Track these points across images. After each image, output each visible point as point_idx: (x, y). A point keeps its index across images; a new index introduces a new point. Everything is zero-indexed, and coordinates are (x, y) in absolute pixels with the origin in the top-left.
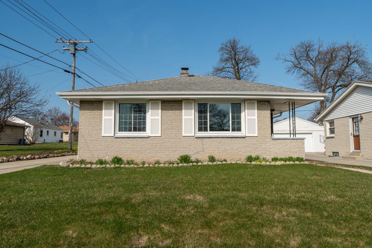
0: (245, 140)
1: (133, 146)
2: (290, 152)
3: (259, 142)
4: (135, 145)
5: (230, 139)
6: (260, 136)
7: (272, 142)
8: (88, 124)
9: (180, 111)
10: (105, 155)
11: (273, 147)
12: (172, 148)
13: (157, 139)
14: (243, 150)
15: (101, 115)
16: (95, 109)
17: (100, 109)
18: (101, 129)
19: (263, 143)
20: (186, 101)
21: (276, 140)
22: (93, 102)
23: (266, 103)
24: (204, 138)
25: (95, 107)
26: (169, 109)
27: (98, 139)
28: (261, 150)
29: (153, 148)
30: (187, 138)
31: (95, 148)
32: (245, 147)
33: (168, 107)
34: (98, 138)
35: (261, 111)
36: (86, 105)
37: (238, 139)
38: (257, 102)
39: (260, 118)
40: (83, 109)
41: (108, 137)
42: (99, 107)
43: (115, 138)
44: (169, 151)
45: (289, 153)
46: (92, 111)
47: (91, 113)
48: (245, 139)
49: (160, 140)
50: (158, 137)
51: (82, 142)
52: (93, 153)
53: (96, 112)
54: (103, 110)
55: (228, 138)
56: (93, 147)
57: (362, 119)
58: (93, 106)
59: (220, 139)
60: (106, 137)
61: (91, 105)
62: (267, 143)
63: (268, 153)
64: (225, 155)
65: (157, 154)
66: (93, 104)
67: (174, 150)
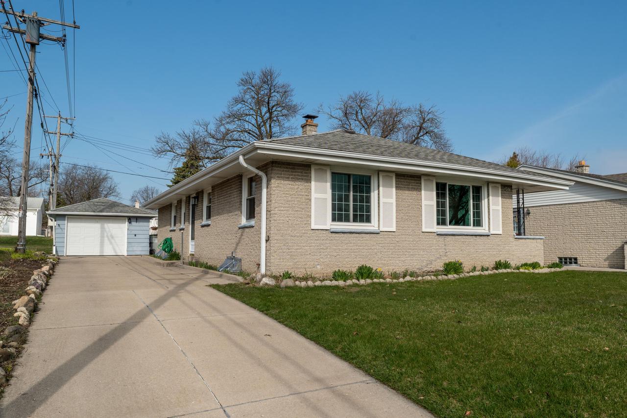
0: (489, 239)
1: (357, 247)
3: (502, 242)
4: (360, 246)
5: (474, 237)
6: (505, 234)
7: (514, 243)
8: (287, 205)
9: (419, 193)
10: (317, 263)
11: (516, 249)
12: (410, 250)
13: (389, 235)
15: (309, 190)
16: (298, 179)
17: (307, 180)
18: (310, 217)
19: (506, 244)
20: (426, 178)
21: (518, 239)
22: (295, 165)
23: (509, 189)
24: (447, 235)
25: (297, 175)
26: (405, 188)
27: (304, 233)
28: (505, 253)
29: (385, 250)
30: (427, 236)
31: (301, 250)
32: (489, 249)
34: (304, 231)
35: (504, 199)
36: (283, 171)
37: (482, 238)
38: (501, 186)
39: (503, 209)
40: (278, 177)
41: (320, 232)
42: (305, 176)
43: (331, 232)
44: (405, 255)
45: (530, 257)
46: (293, 183)
47: (292, 185)
48: (489, 237)
49: (394, 238)
50: (391, 233)
51: (277, 240)
52: (296, 261)
53: (299, 185)
54: (312, 182)
55: (472, 235)
56: (297, 249)
57: (529, 213)
58: (295, 172)
59: (464, 237)
60: (317, 231)
61: (292, 172)
62: (510, 244)
65: (391, 260)
66: (294, 169)
67: (412, 253)
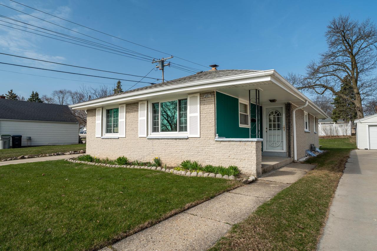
0: (188, 142)
1: (110, 146)
2: (237, 159)
3: (201, 144)
6: (203, 138)
7: (215, 145)
8: (90, 128)
10: (97, 152)
11: (217, 151)
14: (186, 153)
15: (96, 120)
17: (94, 115)
18: (95, 131)
19: (206, 146)
20: (141, 102)
21: (220, 142)
23: (209, 95)
24: (154, 139)
27: (94, 139)
28: (204, 154)
29: (121, 148)
32: (187, 150)
33: (130, 110)
35: (204, 106)
38: (200, 95)
39: (203, 115)
40: (88, 116)
41: (98, 138)
43: (102, 138)
45: (235, 160)
46: (92, 118)
48: (188, 140)
49: (125, 141)
52: (92, 151)
54: (96, 116)
56: (92, 146)
58: (92, 113)
62: (210, 146)
63: (211, 158)
64: (170, 158)
65: (123, 153)
66: (92, 111)
